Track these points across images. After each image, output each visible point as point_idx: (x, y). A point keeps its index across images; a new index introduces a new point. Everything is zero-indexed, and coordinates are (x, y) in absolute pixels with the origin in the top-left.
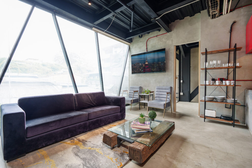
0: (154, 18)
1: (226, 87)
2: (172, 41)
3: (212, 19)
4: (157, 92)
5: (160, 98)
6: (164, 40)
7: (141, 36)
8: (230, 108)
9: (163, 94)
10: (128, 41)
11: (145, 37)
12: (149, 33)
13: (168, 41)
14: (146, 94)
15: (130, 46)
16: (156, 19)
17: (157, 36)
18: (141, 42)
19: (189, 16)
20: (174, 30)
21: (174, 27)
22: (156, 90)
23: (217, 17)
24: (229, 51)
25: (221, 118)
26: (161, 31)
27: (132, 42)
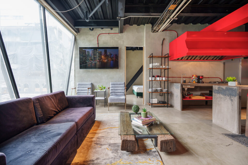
0: (119, 17)
1: (160, 81)
2: (123, 41)
3: (153, 32)
4: (112, 87)
5: (116, 93)
6: (116, 39)
7: (91, 29)
8: (162, 96)
9: (118, 89)
10: (76, 29)
11: (96, 31)
12: (102, 28)
13: (119, 41)
14: (100, 90)
15: (77, 36)
16: (122, 19)
17: (109, 33)
18: (91, 35)
19: (136, 25)
20: (125, 33)
21: (125, 30)
22: (111, 86)
23: (155, 32)
24: (162, 57)
25: (160, 103)
26: (113, 30)
27: (79, 32)
